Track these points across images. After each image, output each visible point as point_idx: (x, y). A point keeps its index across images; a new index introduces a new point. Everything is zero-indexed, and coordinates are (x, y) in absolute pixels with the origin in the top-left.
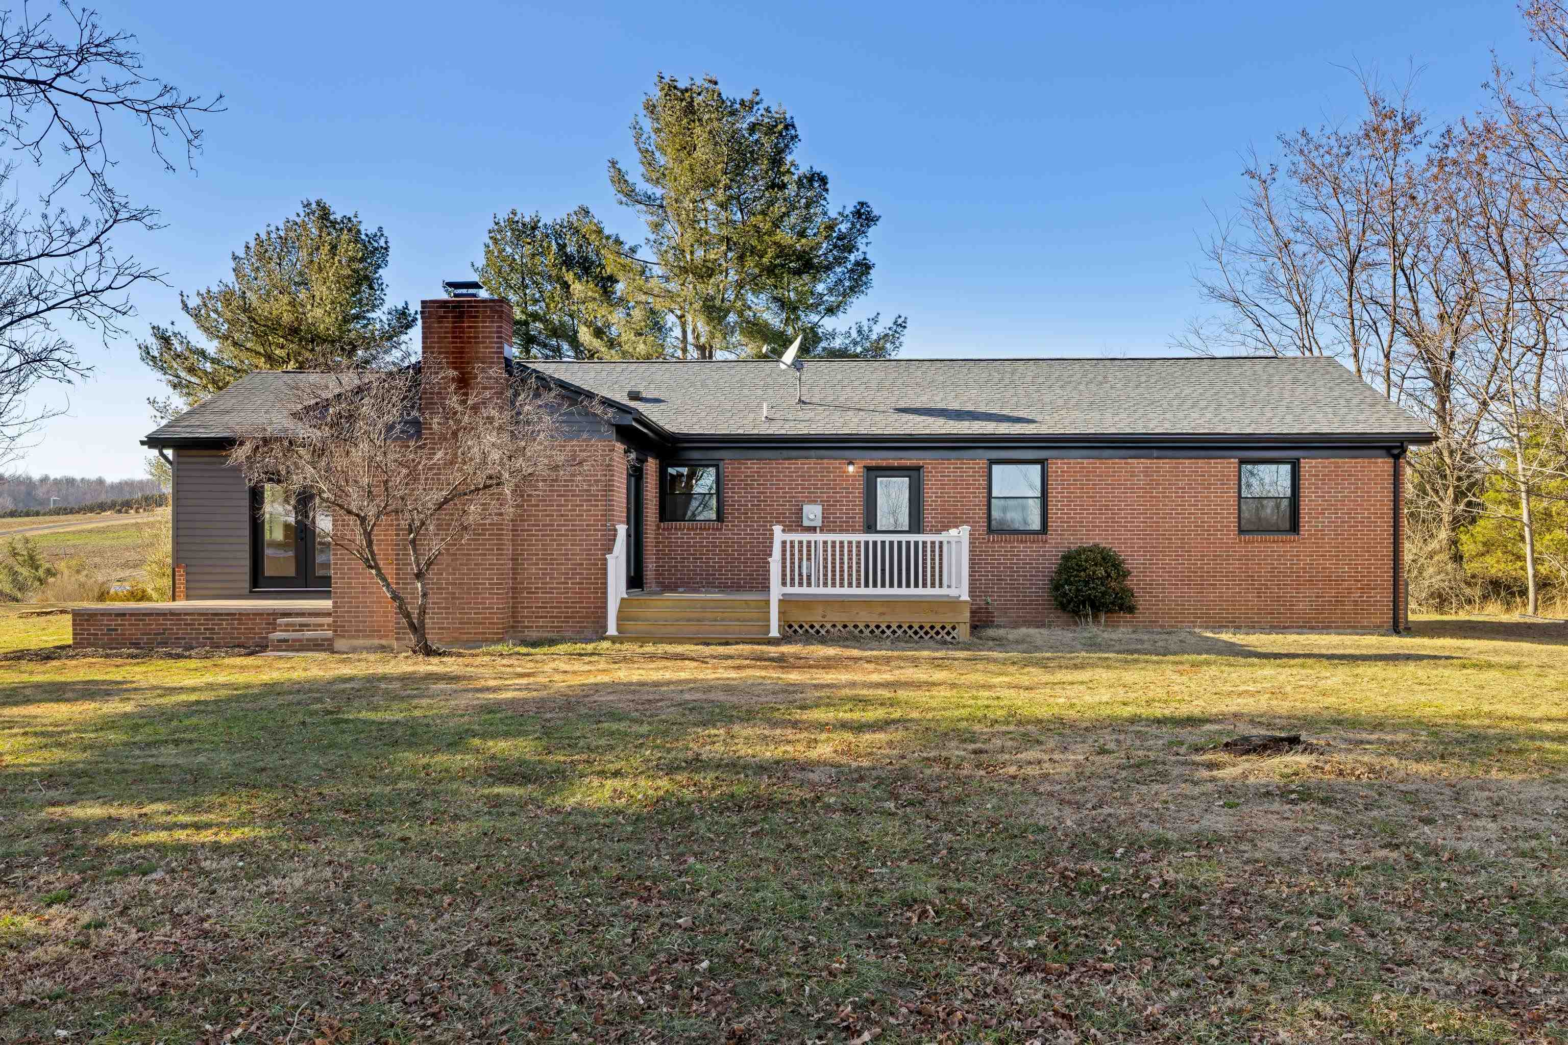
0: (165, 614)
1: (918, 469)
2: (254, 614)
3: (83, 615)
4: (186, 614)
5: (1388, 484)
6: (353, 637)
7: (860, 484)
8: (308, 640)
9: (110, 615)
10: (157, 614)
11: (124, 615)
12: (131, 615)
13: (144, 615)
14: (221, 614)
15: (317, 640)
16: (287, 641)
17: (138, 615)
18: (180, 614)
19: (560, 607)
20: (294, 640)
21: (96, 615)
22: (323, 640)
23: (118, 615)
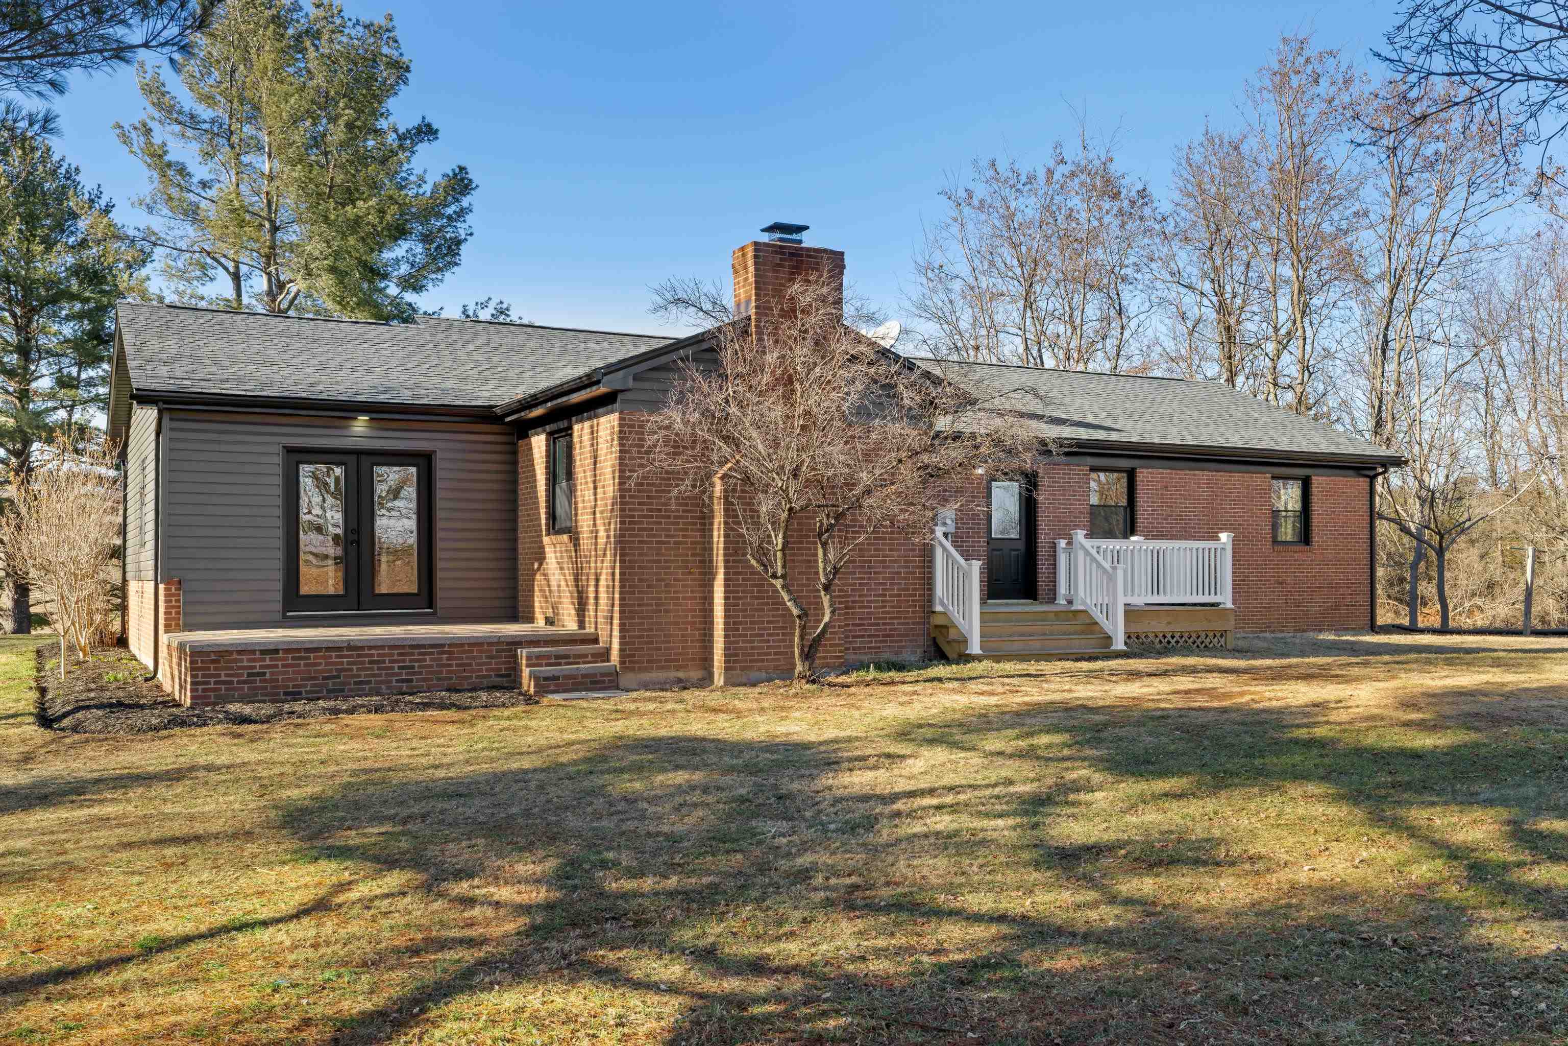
0: (339, 649)
2: (470, 645)
3: (208, 653)
4: (370, 648)
6: (641, 670)
8: (584, 676)
9: (253, 652)
10: (328, 649)
11: (276, 651)
12: (287, 651)
13: (308, 650)
14: (423, 646)
15: (595, 675)
16: (557, 678)
17: (298, 650)
18: (362, 648)
19: (878, 624)
20: (566, 677)
21: (229, 653)
22: (603, 675)
23: (264, 652)
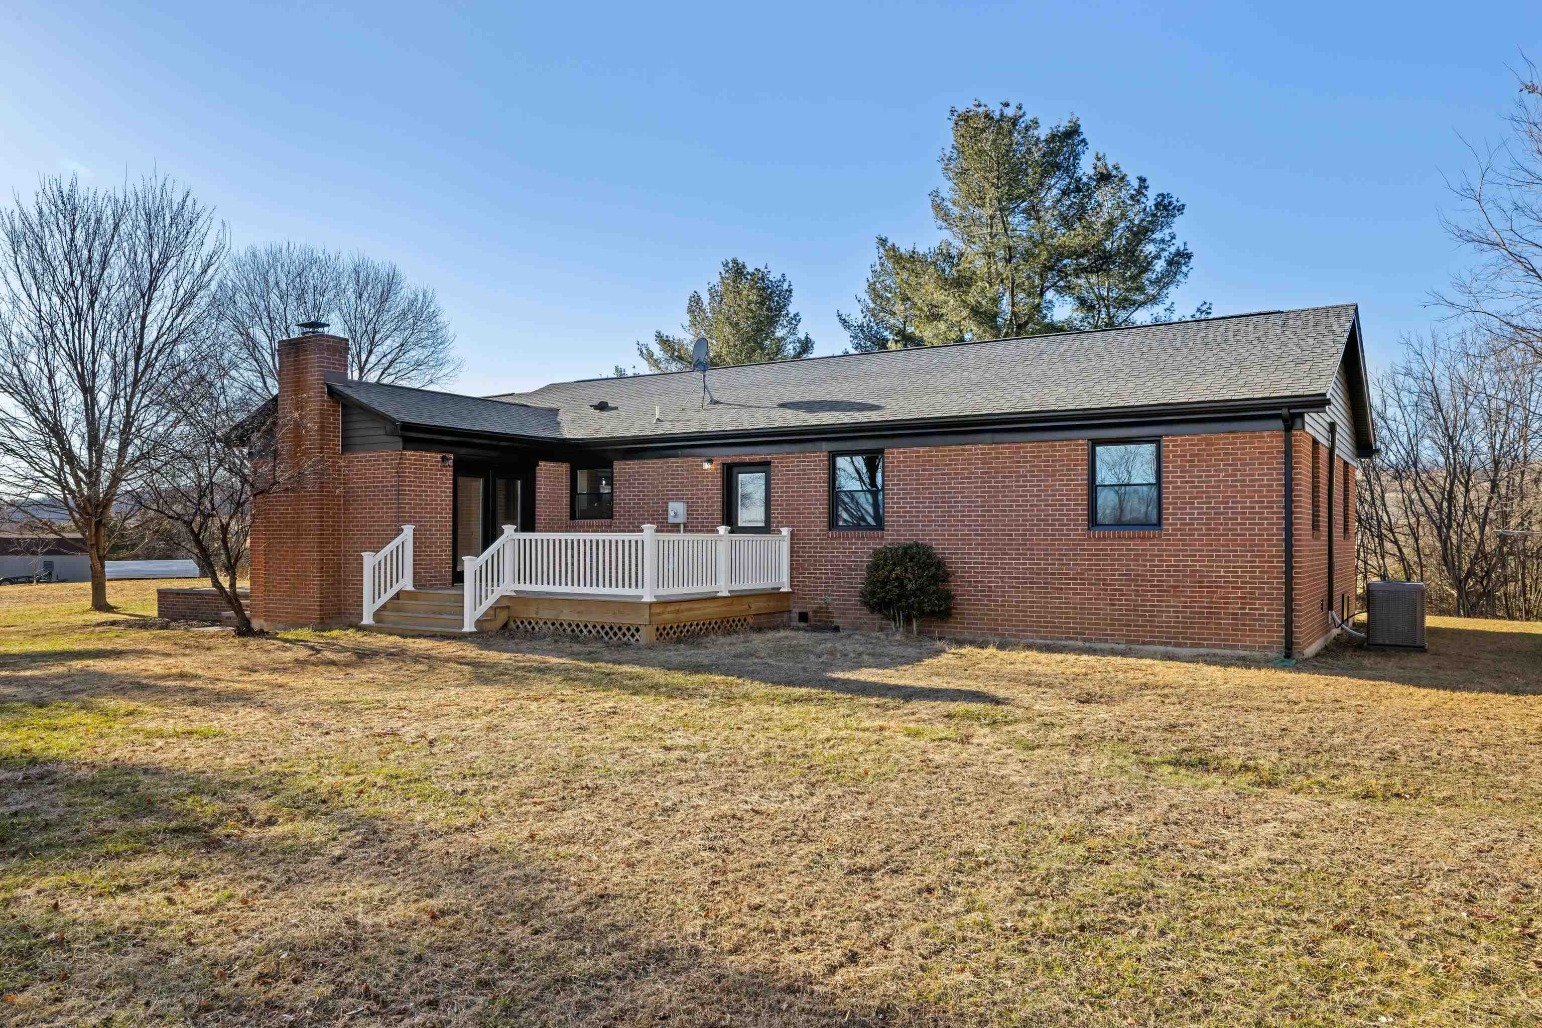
1: (768, 463)
5: (1278, 464)
7: (718, 481)
